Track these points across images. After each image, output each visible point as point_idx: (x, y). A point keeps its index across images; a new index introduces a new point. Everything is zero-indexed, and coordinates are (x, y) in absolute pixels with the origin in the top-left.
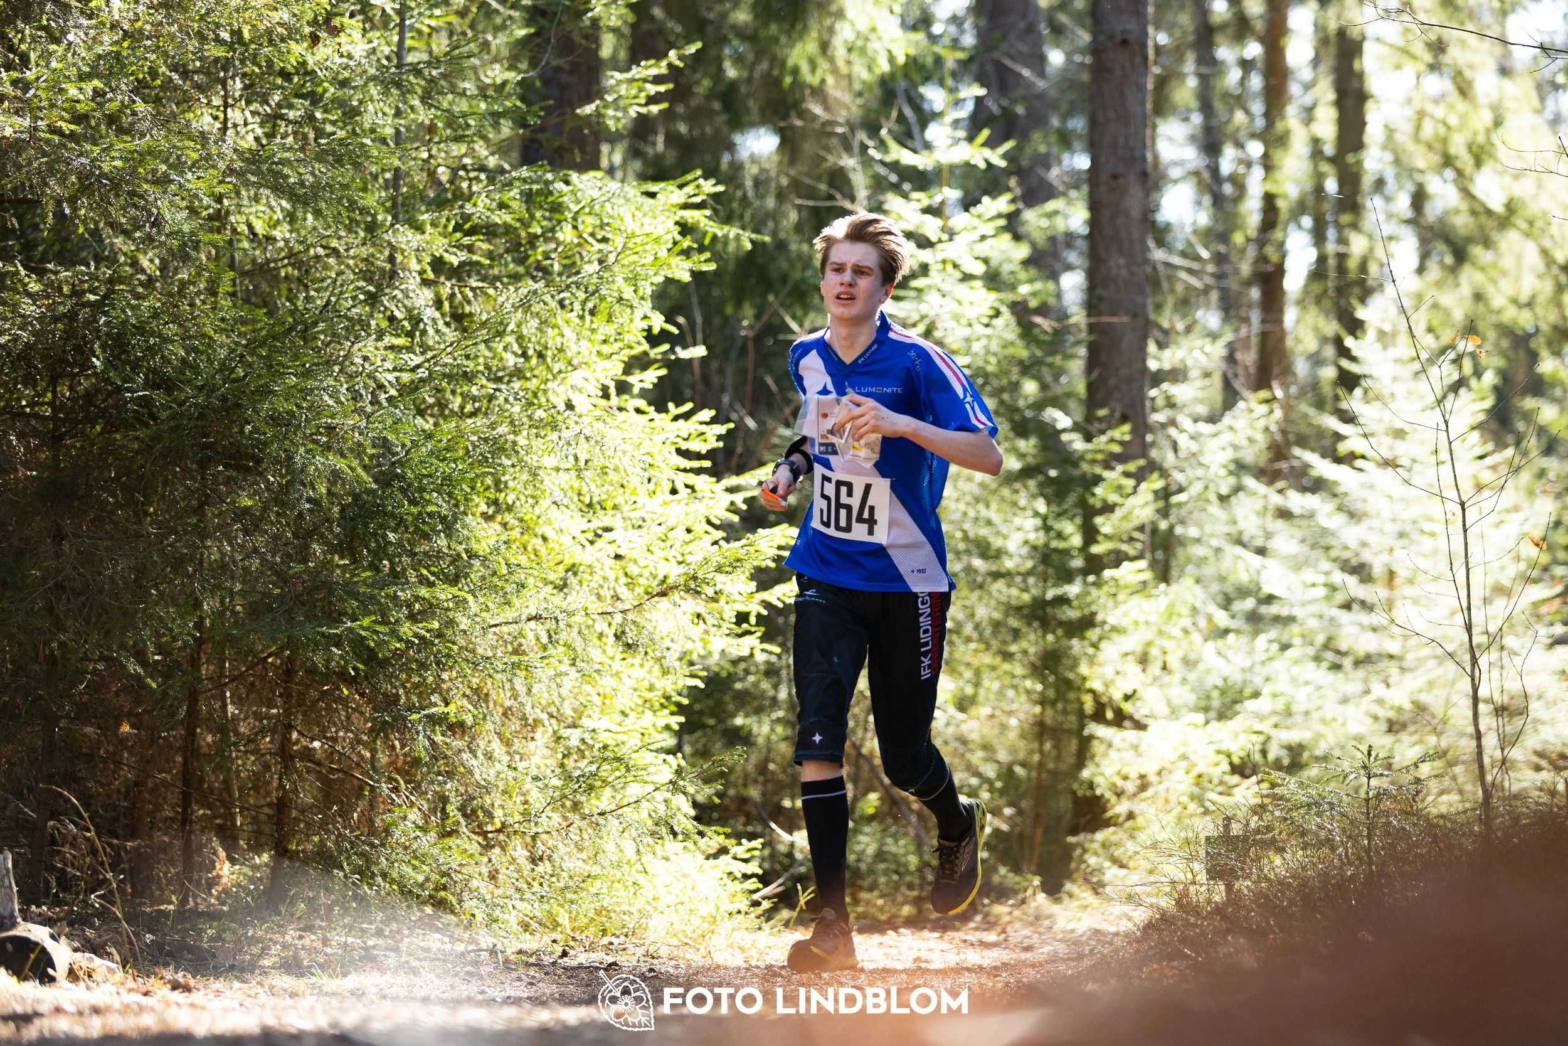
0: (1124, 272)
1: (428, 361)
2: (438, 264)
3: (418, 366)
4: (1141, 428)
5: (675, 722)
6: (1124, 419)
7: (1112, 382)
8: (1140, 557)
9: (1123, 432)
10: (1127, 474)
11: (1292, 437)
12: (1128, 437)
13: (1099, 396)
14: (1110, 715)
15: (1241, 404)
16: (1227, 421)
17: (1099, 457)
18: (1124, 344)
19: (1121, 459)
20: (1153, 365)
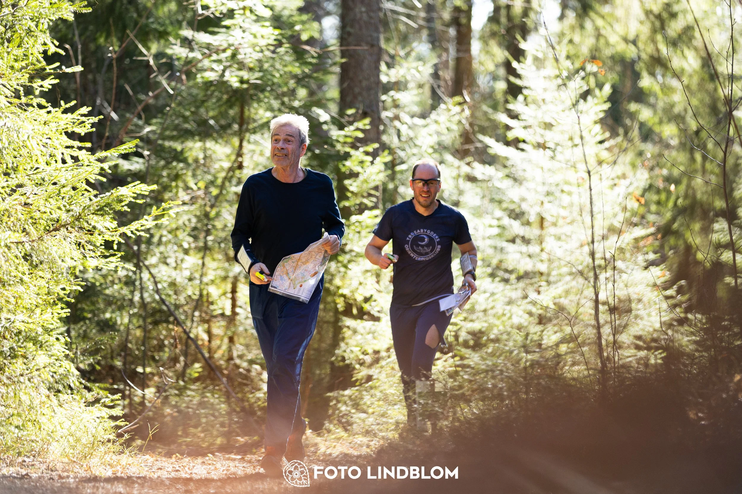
0: (365, 17)
4: (377, 121)
5: (66, 312)
6: (365, 115)
7: (357, 90)
8: (375, 207)
9: (365, 123)
10: (367, 153)
11: (476, 128)
12: (368, 127)
13: (349, 99)
14: (355, 311)
15: (442, 106)
16: (433, 116)
17: (349, 140)
18: (365, 65)
19: (364, 141)
20: (384, 79)
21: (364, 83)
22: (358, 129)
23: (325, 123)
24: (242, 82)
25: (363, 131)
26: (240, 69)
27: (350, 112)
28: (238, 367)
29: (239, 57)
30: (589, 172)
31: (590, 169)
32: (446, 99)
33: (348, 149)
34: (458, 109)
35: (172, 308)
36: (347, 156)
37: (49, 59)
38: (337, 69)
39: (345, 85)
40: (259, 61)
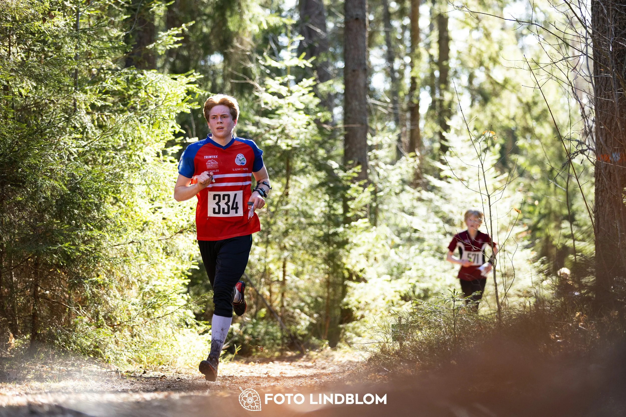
0: (358, 108)
1: (89, 143)
2: (93, 106)
3: (85, 146)
4: (365, 167)
5: (187, 282)
6: (359, 164)
7: (354, 150)
8: (365, 217)
9: (358, 169)
10: (360, 186)
11: (423, 170)
12: (360, 171)
13: (349, 155)
14: (354, 278)
15: (403, 158)
16: (398, 164)
17: (349, 178)
18: (358, 135)
19: (358, 179)
20: (369, 143)
21: (358, 146)
22: (354, 172)
23: (336, 169)
24: (288, 146)
25: (358, 173)
26: (286, 139)
27: (351, 162)
28: (287, 311)
29: (286, 132)
30: (489, 196)
31: (489, 194)
32: (406, 154)
33: (349, 183)
34: (412, 160)
35: (249, 277)
36: (349, 187)
37: (177, 135)
38: (342, 138)
39: (347, 147)
40: (298, 134)
